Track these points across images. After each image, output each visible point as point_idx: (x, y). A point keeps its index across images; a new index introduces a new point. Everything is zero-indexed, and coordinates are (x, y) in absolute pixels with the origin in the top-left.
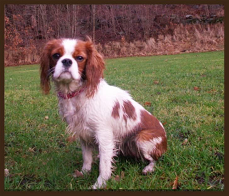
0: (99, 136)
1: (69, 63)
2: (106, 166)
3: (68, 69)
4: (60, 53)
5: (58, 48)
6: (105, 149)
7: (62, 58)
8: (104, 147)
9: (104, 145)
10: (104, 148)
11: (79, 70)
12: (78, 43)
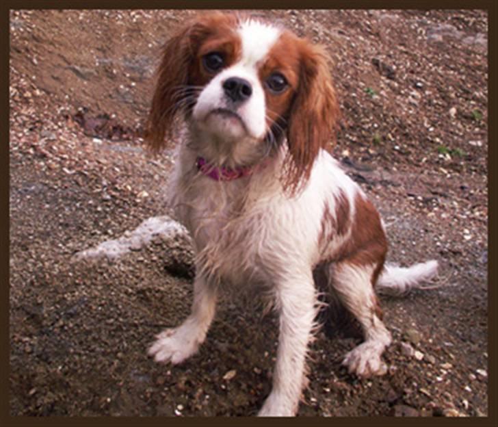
0: (283, 293)
1: (241, 93)
2: (295, 368)
3: (236, 108)
4: (227, 55)
5: (224, 40)
6: (296, 327)
7: (227, 74)
8: (294, 320)
9: (293, 316)
10: (293, 324)
11: (268, 114)
12: (281, 37)
